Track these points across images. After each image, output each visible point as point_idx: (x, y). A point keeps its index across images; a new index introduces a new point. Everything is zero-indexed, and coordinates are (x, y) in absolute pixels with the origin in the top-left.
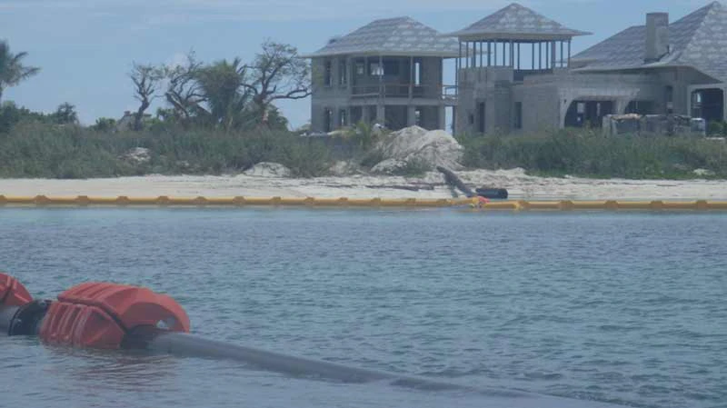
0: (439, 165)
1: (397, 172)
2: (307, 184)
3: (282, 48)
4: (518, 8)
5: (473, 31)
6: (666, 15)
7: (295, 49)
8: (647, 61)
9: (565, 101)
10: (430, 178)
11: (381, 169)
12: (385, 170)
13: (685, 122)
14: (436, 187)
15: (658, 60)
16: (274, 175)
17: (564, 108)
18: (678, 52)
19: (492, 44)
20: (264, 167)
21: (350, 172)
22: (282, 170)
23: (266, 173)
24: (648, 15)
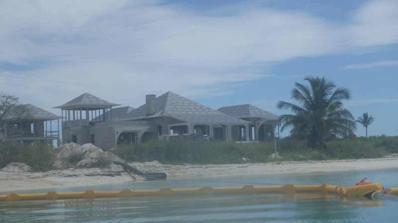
0: (114, 160)
1: (93, 165)
2: (47, 175)
3: (10, 97)
4: (88, 95)
5: (69, 105)
6: (155, 95)
7: (17, 98)
8: (147, 115)
9: (117, 133)
10: (114, 169)
11: (83, 164)
12: (86, 164)
13: (201, 137)
14: (122, 174)
15: (152, 115)
16: (22, 171)
17: (117, 136)
18: (161, 111)
19: (76, 111)
20: (15, 165)
21: (66, 166)
22: (26, 167)
23: (16, 169)
24: (147, 96)
